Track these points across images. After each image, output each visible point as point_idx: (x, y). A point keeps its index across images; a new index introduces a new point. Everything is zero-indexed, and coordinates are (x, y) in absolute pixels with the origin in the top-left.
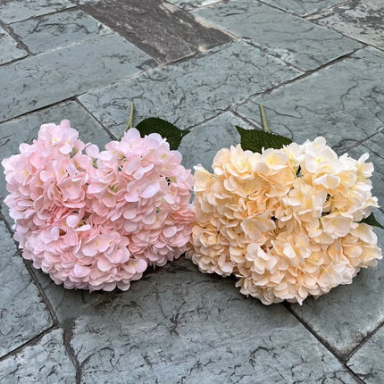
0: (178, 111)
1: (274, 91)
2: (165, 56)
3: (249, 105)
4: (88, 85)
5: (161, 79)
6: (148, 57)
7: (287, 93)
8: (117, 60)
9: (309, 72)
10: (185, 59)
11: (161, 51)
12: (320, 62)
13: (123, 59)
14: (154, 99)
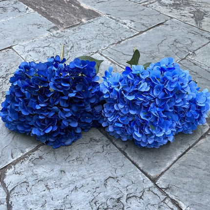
0: (69, 53)
1: (122, 42)
2: (63, 24)
3: (109, 50)
4: (19, 40)
5: (61, 37)
6: (53, 25)
7: (129, 43)
8: (36, 26)
9: (141, 32)
10: (74, 26)
11: (61, 22)
12: (147, 27)
13: (39, 26)
14: (56, 48)
